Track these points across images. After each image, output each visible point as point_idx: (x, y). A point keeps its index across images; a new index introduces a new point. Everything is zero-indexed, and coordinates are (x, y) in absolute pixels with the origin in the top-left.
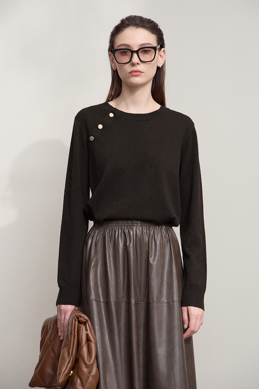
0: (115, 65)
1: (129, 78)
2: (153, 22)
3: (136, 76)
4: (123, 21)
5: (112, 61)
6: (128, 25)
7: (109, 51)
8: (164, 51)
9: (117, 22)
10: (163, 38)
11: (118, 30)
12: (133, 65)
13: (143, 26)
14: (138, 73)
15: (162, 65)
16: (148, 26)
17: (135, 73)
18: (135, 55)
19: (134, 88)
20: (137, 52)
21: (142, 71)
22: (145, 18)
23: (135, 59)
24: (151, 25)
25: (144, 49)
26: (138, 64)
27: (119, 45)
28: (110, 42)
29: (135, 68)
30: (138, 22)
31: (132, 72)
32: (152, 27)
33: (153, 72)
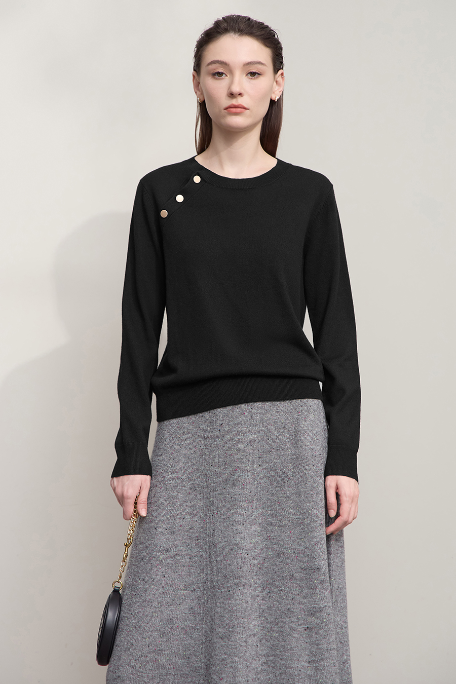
0: (202, 94)
1: (224, 117)
2: (267, 27)
3: (236, 114)
4: (217, 24)
5: (197, 87)
6: (226, 31)
8: (282, 74)
11: (209, 37)
12: (232, 96)
13: (250, 34)
14: (239, 110)
15: (278, 97)
16: (258, 33)
17: (234, 110)
19: (232, 134)
21: (246, 106)
22: (255, 20)
23: (236, 86)
24: (263, 32)
26: (240, 94)
29: (234, 102)
30: (242, 26)
31: (230, 107)
32: (267, 37)
33: (264, 109)
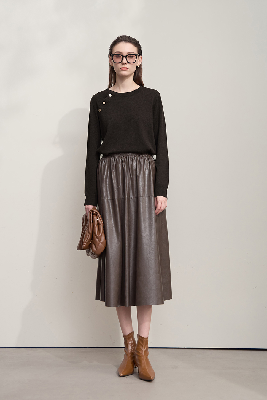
0: (112, 63)
1: (120, 71)
2: (136, 40)
3: (124, 70)
4: (118, 38)
5: (110, 61)
6: (121, 41)
7: (109, 55)
8: (141, 57)
9: (115, 38)
10: (141, 50)
11: (115, 43)
12: (123, 64)
13: (130, 42)
14: (125, 69)
15: (139, 66)
16: (133, 42)
17: (124, 69)
18: (125, 58)
19: (123, 78)
20: (126, 57)
21: (128, 68)
23: (125, 60)
24: (134, 41)
25: (130, 55)
26: (126, 64)
27: (115, 52)
28: (110, 50)
29: (124, 66)
30: (127, 39)
31: (122, 68)
32: (135, 43)
33: (134, 69)
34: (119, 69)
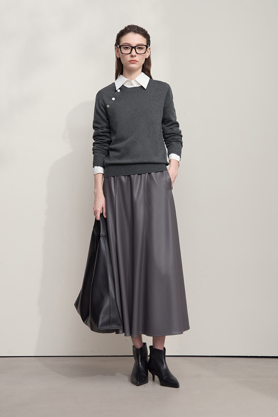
34: (127, 62)
